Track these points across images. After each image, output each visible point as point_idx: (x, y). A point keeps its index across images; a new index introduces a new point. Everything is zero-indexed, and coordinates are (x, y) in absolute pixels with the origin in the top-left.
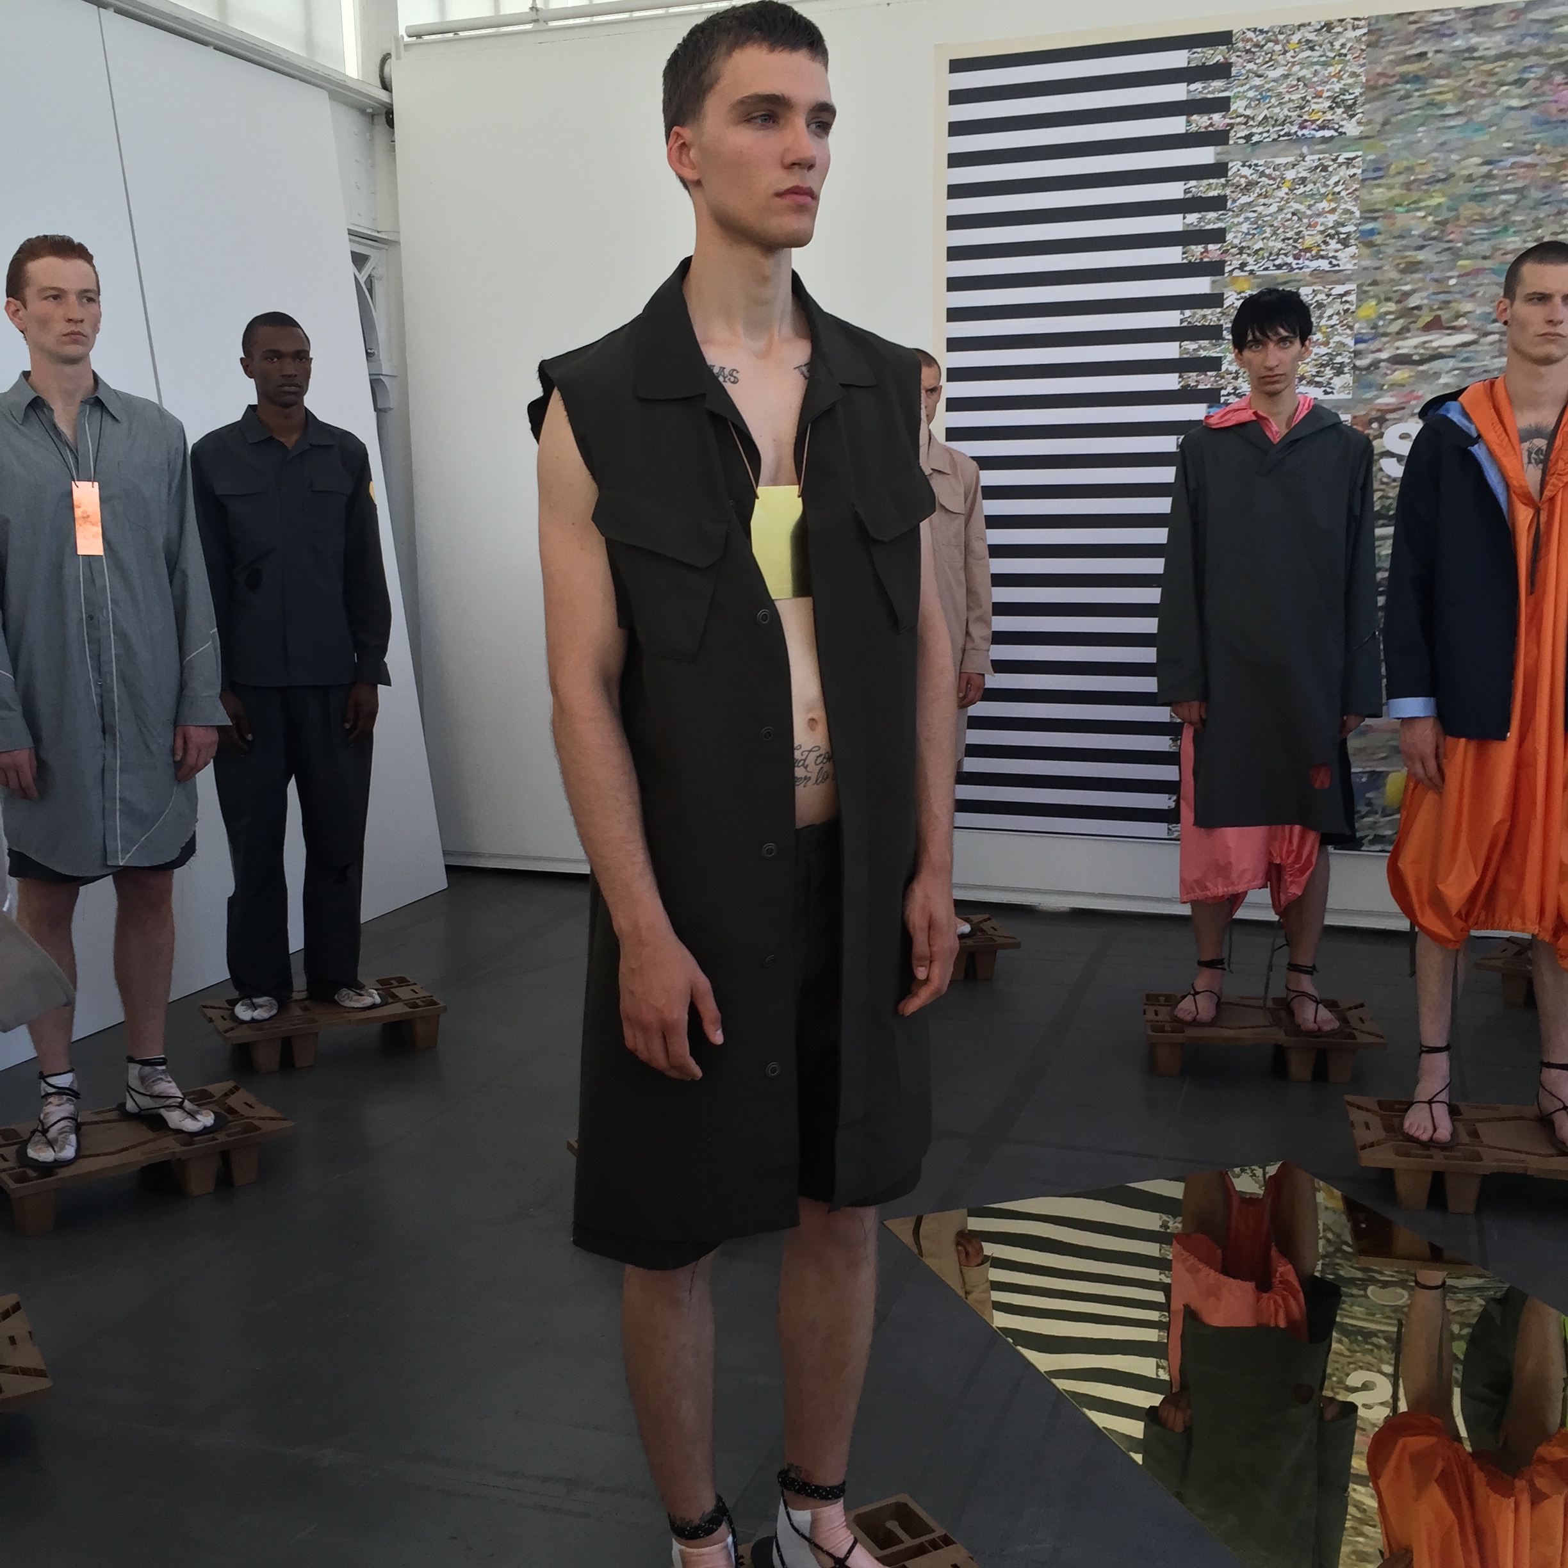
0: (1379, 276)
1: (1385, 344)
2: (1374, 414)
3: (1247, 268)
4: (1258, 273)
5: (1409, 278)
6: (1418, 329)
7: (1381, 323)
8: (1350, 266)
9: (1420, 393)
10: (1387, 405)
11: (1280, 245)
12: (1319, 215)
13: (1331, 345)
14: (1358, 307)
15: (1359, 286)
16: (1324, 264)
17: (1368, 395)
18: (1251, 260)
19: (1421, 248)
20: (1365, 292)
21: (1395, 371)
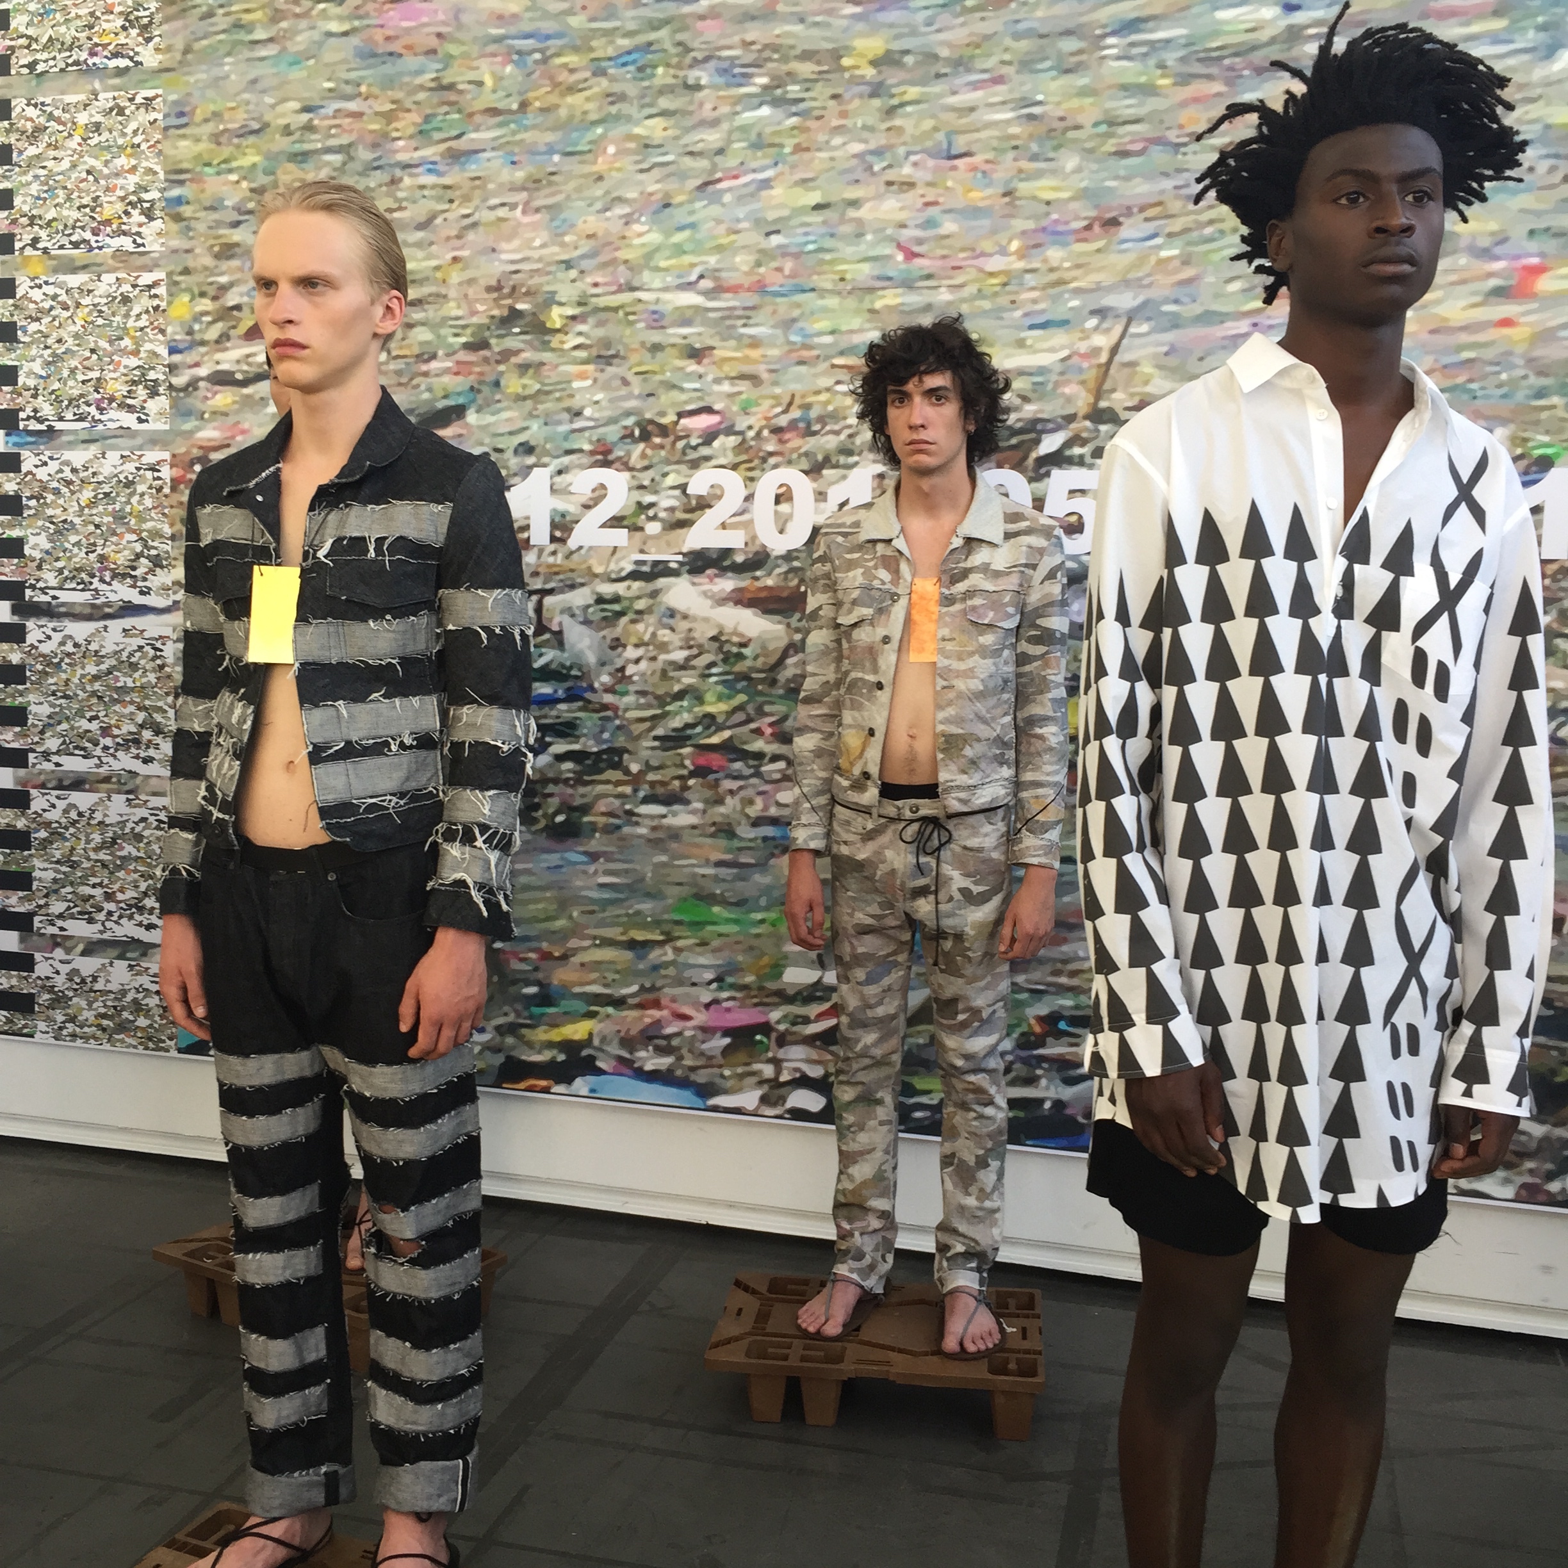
0: (191, 264)
1: (203, 355)
2: (196, 452)
3: (40, 246)
4: (53, 252)
5: (225, 265)
6: (239, 337)
7: (197, 327)
8: (156, 247)
9: (246, 426)
10: (210, 440)
11: (76, 215)
12: (117, 175)
13: (142, 355)
14: (170, 303)
15: (170, 275)
16: (126, 243)
17: (188, 426)
18: (43, 234)
19: (236, 224)
20: (176, 283)
21: (216, 393)
